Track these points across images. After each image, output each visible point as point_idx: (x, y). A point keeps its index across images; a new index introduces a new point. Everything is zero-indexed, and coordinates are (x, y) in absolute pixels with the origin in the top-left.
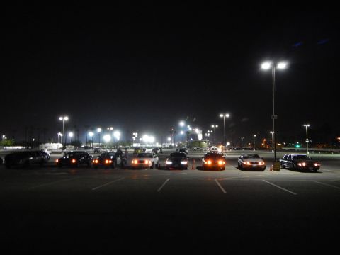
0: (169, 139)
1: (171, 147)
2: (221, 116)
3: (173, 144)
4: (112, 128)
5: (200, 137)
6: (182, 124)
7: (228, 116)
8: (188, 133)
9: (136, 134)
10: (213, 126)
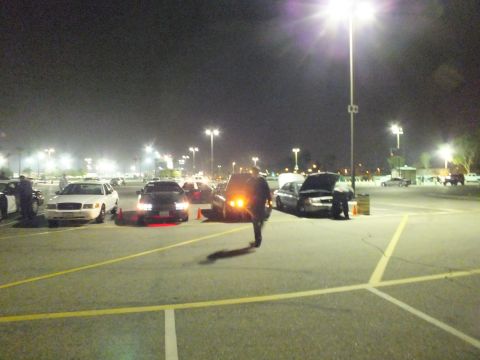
0: (133, 168)
1: (135, 178)
2: (208, 132)
3: (138, 175)
4: (52, 150)
5: (170, 165)
6: (149, 149)
7: (216, 132)
8: (156, 160)
9: (89, 160)
10: (191, 149)
